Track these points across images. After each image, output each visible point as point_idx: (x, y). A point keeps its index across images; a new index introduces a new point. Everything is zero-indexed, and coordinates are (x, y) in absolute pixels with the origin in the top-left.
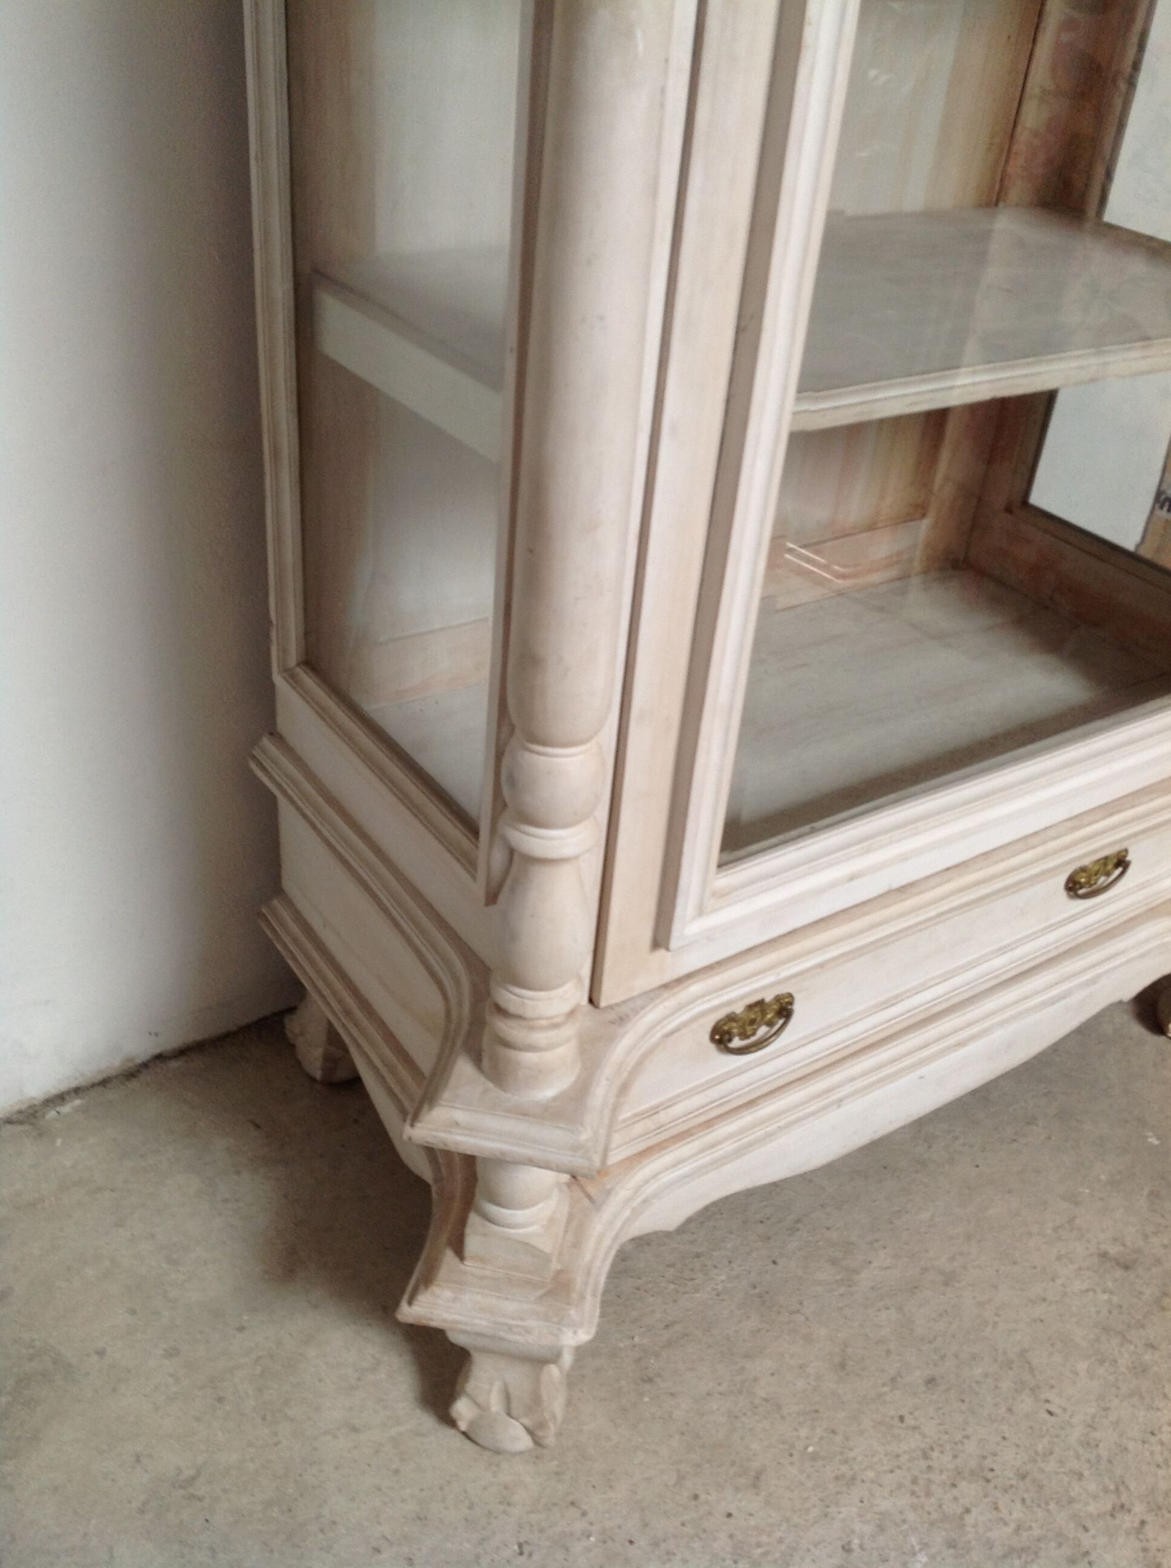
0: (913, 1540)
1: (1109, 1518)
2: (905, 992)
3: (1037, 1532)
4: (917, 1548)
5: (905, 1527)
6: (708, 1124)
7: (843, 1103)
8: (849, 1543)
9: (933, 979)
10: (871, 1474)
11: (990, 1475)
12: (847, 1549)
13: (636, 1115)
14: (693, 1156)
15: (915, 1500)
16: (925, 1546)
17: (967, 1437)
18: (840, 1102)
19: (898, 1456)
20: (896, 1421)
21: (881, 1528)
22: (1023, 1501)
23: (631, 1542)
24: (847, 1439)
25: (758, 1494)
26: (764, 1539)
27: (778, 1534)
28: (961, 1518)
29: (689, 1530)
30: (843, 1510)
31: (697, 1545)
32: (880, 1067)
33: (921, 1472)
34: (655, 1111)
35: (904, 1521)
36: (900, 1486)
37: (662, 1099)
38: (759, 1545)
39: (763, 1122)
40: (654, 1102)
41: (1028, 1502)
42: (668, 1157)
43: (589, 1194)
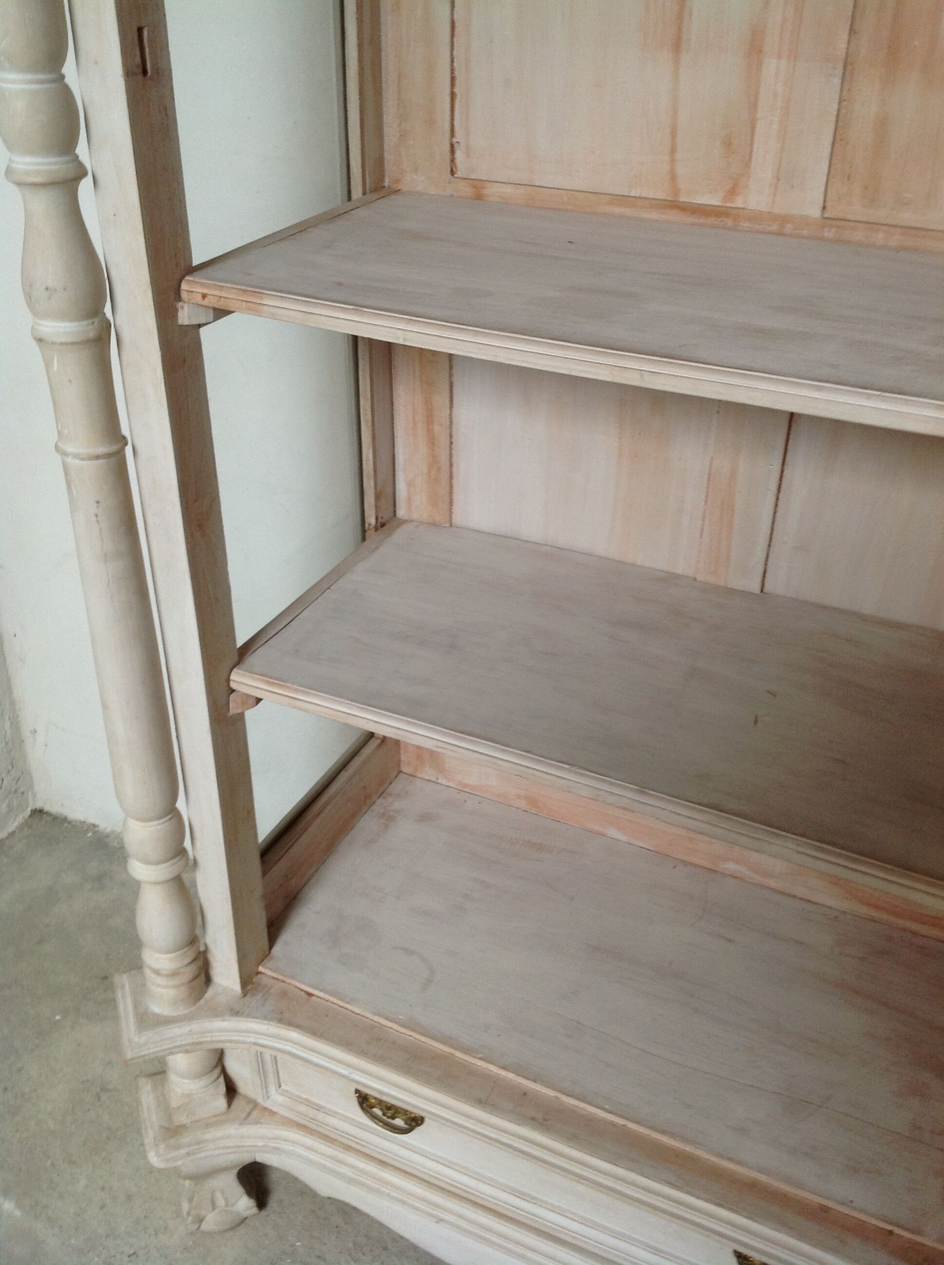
2: (543, 1201)
6: (348, 1148)
7: (441, 1222)
9: (574, 1214)
13: (307, 1100)
14: (324, 1155)
18: (440, 1220)
32: (488, 1229)
34: (318, 1108)
37: (329, 1106)
39: (380, 1180)
40: (322, 1103)
42: (309, 1141)
43: (249, 1114)
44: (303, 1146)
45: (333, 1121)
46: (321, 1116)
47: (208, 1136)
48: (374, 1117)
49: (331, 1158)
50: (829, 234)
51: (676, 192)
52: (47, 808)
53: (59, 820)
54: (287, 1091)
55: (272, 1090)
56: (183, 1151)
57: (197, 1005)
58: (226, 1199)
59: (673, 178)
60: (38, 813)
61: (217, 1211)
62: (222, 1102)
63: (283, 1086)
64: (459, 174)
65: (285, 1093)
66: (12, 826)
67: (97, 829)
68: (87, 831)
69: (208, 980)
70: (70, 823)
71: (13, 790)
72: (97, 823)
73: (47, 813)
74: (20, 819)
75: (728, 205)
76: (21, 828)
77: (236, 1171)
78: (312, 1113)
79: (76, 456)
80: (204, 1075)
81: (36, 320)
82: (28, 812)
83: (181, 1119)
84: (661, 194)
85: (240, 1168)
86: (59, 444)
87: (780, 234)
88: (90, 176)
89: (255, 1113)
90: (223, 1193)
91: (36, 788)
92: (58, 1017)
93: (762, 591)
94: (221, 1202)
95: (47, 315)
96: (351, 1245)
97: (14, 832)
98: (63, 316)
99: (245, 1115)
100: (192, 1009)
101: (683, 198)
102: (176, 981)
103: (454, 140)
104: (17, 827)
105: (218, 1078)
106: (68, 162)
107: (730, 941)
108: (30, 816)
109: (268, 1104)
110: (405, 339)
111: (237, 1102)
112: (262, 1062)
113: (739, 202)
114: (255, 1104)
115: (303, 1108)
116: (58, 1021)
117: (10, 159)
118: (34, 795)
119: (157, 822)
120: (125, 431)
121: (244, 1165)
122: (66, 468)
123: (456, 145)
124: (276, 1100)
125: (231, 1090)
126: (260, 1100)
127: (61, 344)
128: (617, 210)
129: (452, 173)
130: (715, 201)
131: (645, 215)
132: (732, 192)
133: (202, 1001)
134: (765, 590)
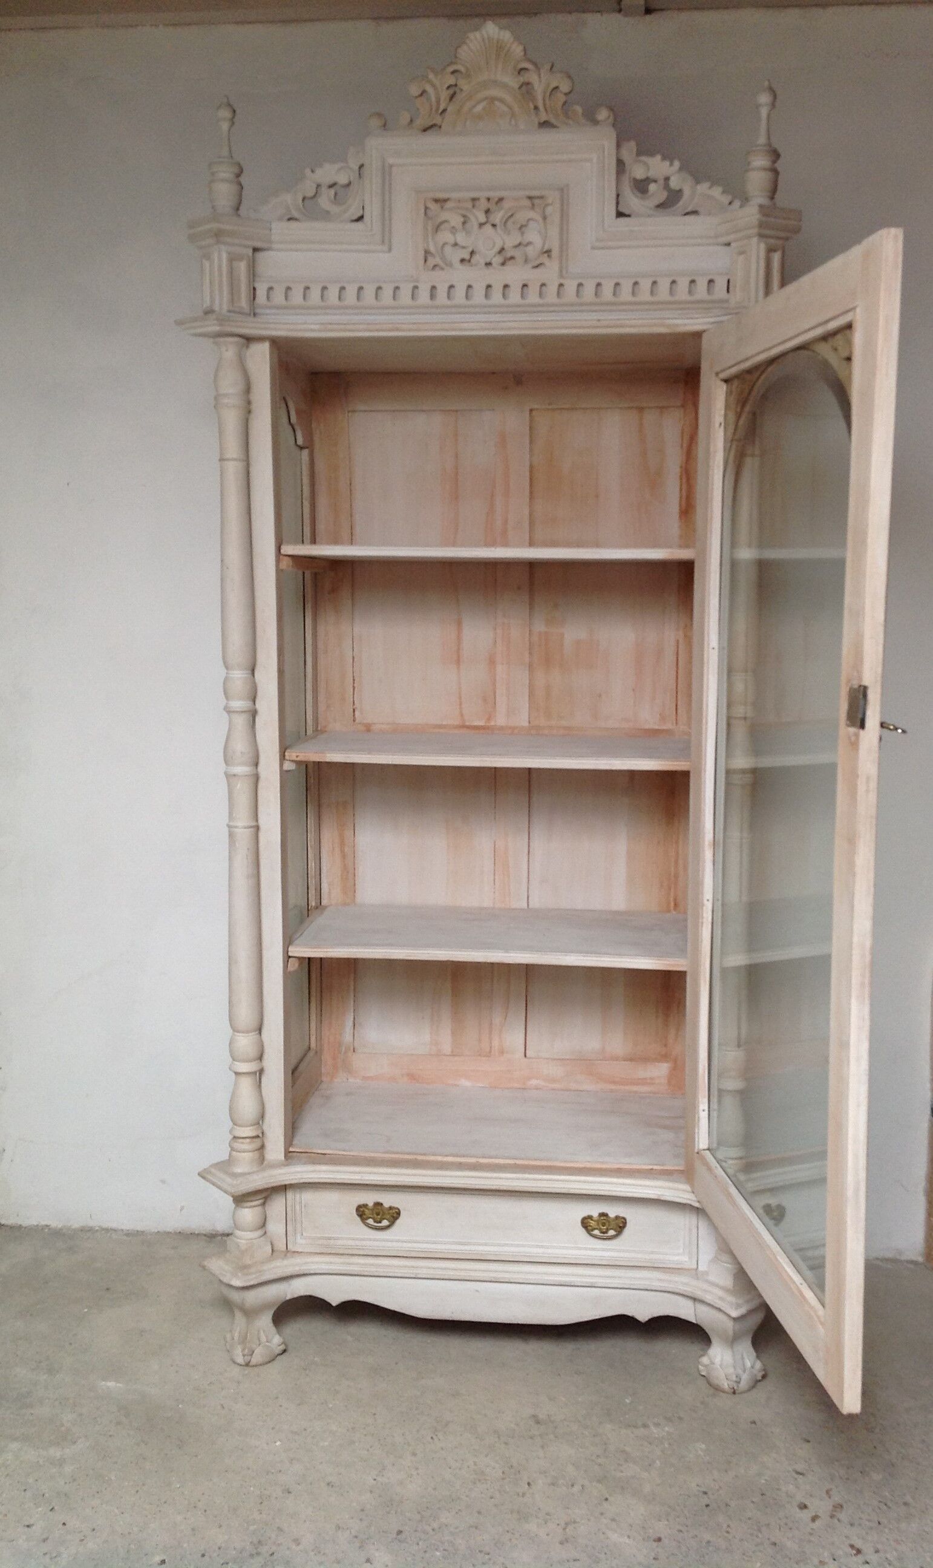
3: (375, 1458)
5: (333, 1435)
8: (307, 1429)
10: (341, 1420)
11: (382, 1440)
12: (305, 1430)
13: (321, 1237)
15: (345, 1432)
17: (389, 1429)
19: (358, 1421)
20: (371, 1414)
21: (324, 1431)
24: (347, 1410)
25: (296, 1407)
26: (283, 1416)
27: (289, 1417)
29: (263, 1403)
30: (319, 1422)
31: (260, 1407)
33: (359, 1428)
34: (330, 1239)
36: (346, 1427)
37: (336, 1236)
38: (279, 1416)
40: (331, 1236)
44: (324, 1263)
45: (340, 1242)
46: (332, 1242)
47: (265, 1268)
48: (369, 1225)
49: (343, 1264)
50: (534, 732)
51: (464, 720)
52: (3, 1221)
54: (309, 1236)
55: (298, 1237)
57: (262, 1167)
58: (267, 1337)
61: (262, 1344)
62: (270, 1247)
63: (304, 1234)
67: (50, 1227)
72: (48, 1223)
75: (488, 724)
77: (272, 1310)
78: (325, 1242)
79: (242, 827)
80: (259, 1229)
81: (227, 765)
83: (248, 1261)
84: (457, 722)
85: (275, 1308)
86: (231, 824)
89: (289, 1255)
90: (264, 1331)
92: (86, 1310)
94: (263, 1339)
95: (235, 765)
98: (244, 766)
101: (467, 723)
105: (265, 1233)
106: (253, 706)
111: (275, 1253)
112: (295, 1211)
113: (492, 723)
115: (320, 1242)
117: (227, 703)
119: (253, 1033)
121: (279, 1304)
122: (232, 834)
123: (355, 709)
124: (301, 1244)
127: (241, 777)
128: (437, 731)
130: (481, 723)
131: (450, 732)
132: (489, 719)
133: (264, 1165)
134: (529, 907)
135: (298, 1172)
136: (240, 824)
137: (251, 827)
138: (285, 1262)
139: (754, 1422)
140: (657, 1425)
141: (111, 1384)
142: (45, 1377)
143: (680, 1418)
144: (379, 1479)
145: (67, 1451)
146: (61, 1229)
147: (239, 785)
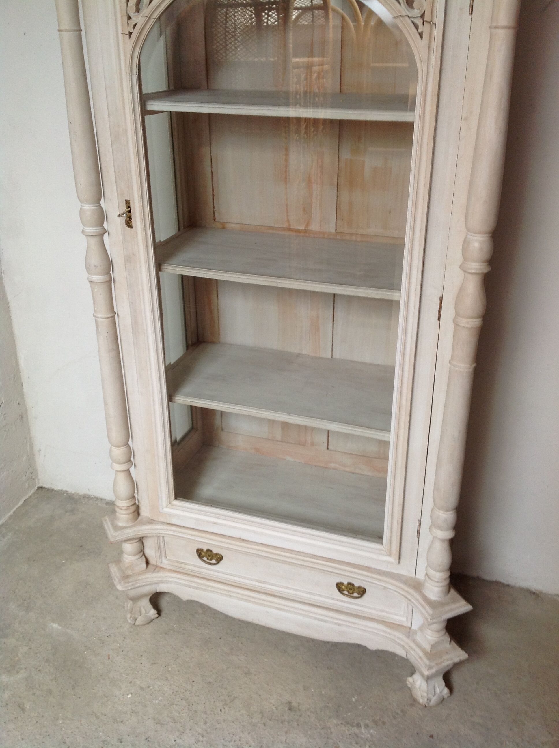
0: (160, 698)
1: (197, 734)
2: (267, 582)
3: (182, 721)
4: (159, 700)
5: (163, 695)
6: (193, 576)
8: (150, 687)
10: (172, 683)
11: (191, 705)
12: (149, 687)
13: (177, 561)
14: (185, 580)
15: (172, 694)
16: (161, 701)
17: (198, 696)
18: (230, 596)
19: (182, 685)
20: (191, 681)
21: (159, 691)
22: (188, 715)
23: (123, 651)
24: (179, 674)
25: (151, 665)
26: (140, 672)
27: (143, 674)
28: (173, 704)
29: (132, 659)
30: (159, 682)
31: (130, 661)
32: (250, 597)
33: (181, 692)
34: (182, 563)
35: (164, 694)
36: (173, 689)
37: (186, 562)
38: (138, 672)
39: (207, 585)
41: (189, 716)
42: (179, 576)
43: (155, 569)
44: (176, 578)
45: (188, 567)
46: (183, 566)
47: (140, 578)
48: (204, 561)
49: (188, 580)
50: (338, 237)
51: (290, 225)
52: (44, 486)
53: (50, 491)
54: (169, 559)
55: (164, 559)
56: (130, 584)
57: (135, 522)
58: (145, 611)
59: (288, 221)
60: (40, 488)
61: (142, 615)
62: (144, 565)
63: (168, 558)
64: (216, 220)
65: (169, 560)
66: (30, 494)
67: (68, 492)
68: (64, 493)
69: (139, 514)
70: (55, 491)
71: (30, 477)
72: (67, 490)
73: (44, 488)
74: (33, 491)
75: (306, 229)
76: (34, 494)
77: (149, 598)
78: (179, 565)
79: (101, 318)
80: (137, 554)
81: (89, 276)
82: (36, 488)
83: (129, 572)
84: (285, 225)
85: (152, 595)
86: (95, 314)
87: (324, 238)
88: (107, 233)
89: (157, 569)
90: (144, 607)
91: (40, 477)
92: (63, 562)
93: (332, 357)
94: (143, 611)
95: (95, 274)
96: (196, 625)
97: (31, 497)
98: (99, 274)
99: (153, 570)
100: (134, 523)
101: (292, 227)
102: (128, 512)
103: (214, 210)
104: (32, 494)
105: (142, 556)
106: (102, 229)
107: (332, 488)
108: (37, 490)
109: (162, 566)
110: (206, 276)
111: (149, 567)
112: (159, 545)
113: (310, 228)
114: (157, 566)
115: (176, 564)
116: (64, 563)
117: (84, 228)
118: (38, 480)
119: (123, 447)
120: (115, 310)
121: (153, 594)
122: (96, 321)
123: (215, 211)
124: (165, 563)
125: (147, 563)
126: (159, 564)
127: (99, 283)
128: (271, 231)
129: (214, 220)
130: (302, 228)
131: (280, 233)
132: (307, 225)
133: (137, 521)
134: (333, 357)
135: (157, 529)
136: (99, 315)
137: (108, 318)
138: (154, 575)
139: (432, 736)
140: (367, 726)
141: (55, 625)
142: (23, 612)
143: (384, 723)
144: (178, 741)
145: (12, 678)
146: (73, 495)
147: (96, 289)
